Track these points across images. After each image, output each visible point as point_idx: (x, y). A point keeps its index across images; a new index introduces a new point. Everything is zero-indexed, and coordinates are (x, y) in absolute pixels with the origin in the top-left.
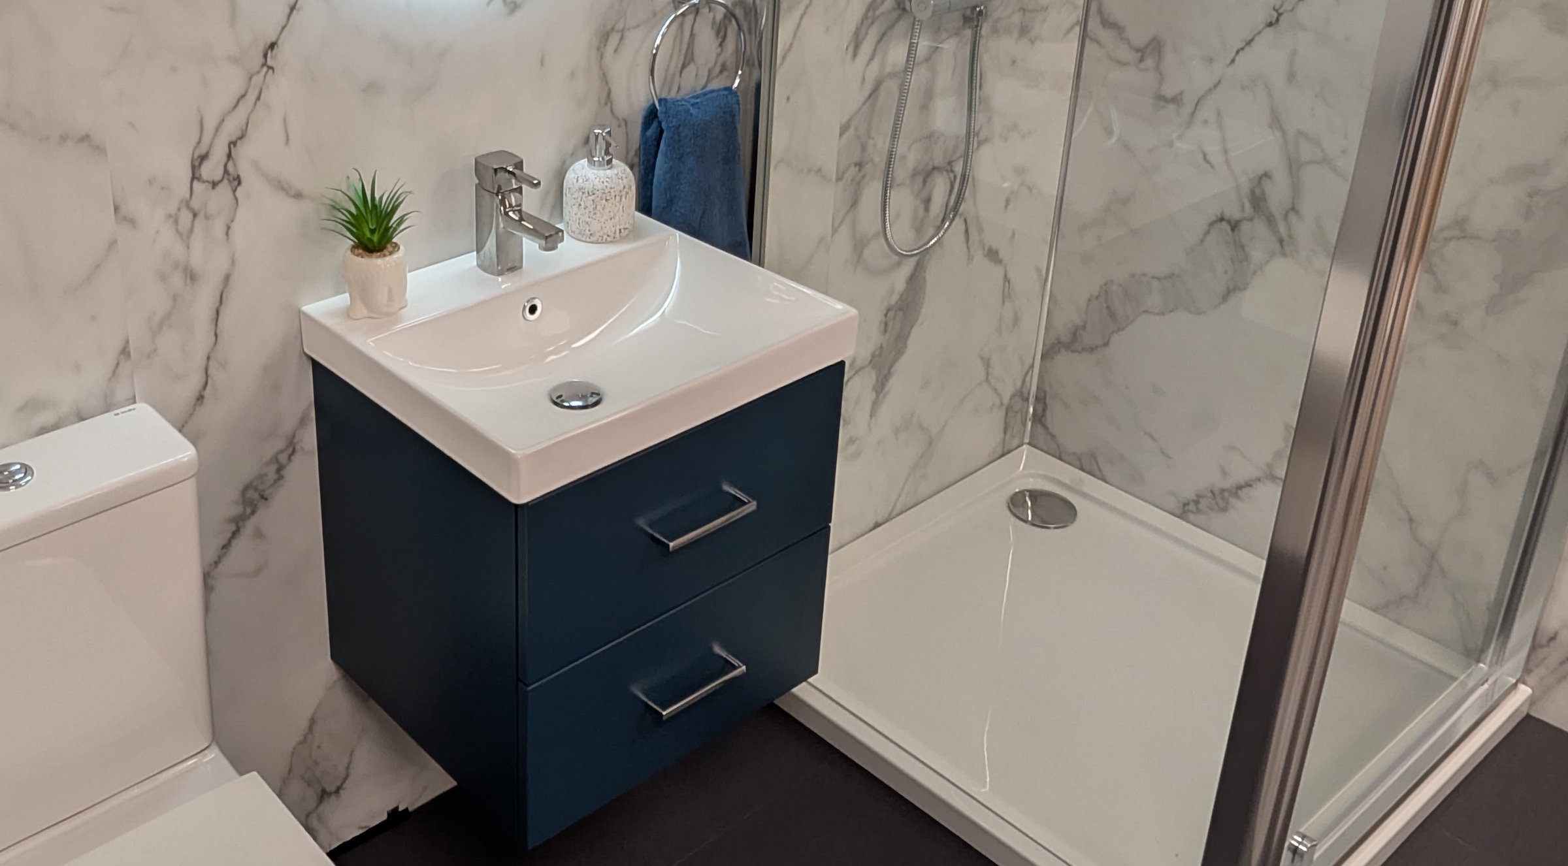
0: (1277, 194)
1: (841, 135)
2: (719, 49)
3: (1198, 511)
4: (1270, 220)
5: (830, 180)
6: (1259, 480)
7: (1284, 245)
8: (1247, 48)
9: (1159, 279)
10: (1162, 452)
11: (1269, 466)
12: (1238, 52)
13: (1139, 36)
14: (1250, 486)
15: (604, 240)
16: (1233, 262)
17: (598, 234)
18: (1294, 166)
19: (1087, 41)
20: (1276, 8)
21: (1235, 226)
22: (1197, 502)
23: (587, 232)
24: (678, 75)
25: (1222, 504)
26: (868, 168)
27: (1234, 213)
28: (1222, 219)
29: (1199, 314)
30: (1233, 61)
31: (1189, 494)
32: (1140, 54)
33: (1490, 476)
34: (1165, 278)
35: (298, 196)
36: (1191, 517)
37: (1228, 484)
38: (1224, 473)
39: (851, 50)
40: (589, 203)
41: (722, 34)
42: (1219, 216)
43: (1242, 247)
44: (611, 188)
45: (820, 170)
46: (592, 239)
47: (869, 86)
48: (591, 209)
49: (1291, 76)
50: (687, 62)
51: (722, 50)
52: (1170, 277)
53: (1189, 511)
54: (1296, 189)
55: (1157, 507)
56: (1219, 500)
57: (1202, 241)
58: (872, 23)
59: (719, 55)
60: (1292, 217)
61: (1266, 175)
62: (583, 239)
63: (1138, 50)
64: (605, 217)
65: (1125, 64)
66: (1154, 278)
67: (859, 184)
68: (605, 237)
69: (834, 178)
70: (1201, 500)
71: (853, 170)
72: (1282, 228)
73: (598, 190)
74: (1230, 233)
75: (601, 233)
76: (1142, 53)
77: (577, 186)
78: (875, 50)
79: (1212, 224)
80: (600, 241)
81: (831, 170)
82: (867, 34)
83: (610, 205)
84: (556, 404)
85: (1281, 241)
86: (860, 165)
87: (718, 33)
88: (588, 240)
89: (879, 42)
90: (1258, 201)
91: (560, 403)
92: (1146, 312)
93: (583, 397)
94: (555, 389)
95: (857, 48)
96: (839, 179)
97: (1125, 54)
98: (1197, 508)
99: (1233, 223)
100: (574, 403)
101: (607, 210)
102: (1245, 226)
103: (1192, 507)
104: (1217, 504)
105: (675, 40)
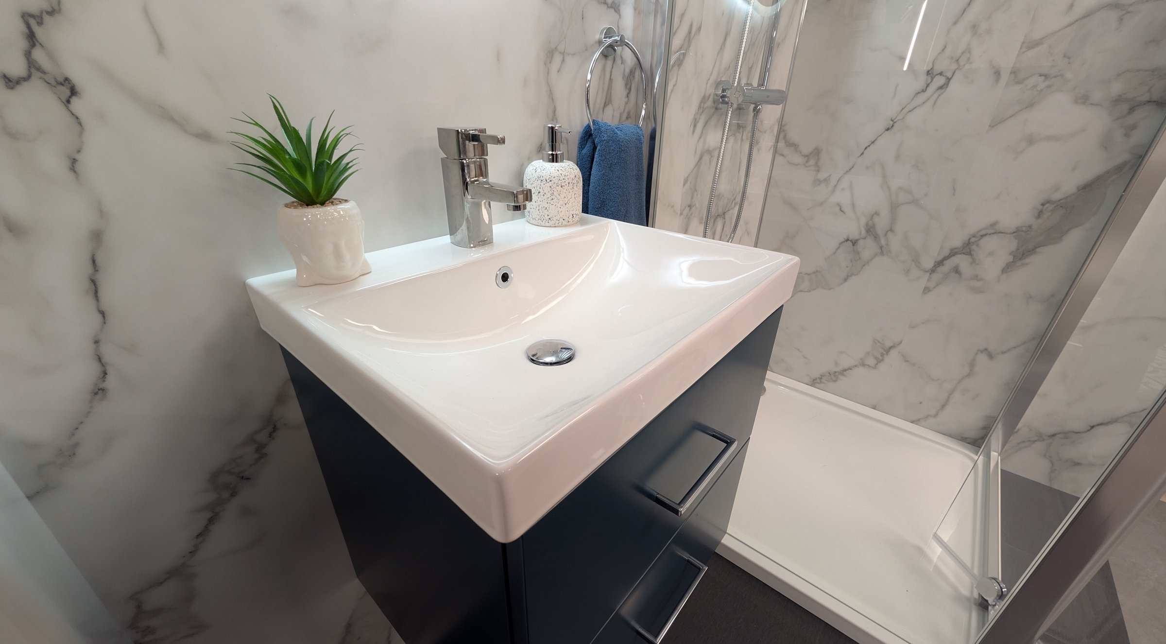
0: (881, 224)
1: (684, 185)
2: (627, 99)
3: (821, 382)
4: (876, 237)
5: (677, 213)
6: (856, 366)
7: (882, 251)
8: (872, 145)
9: (809, 274)
10: (804, 357)
11: (862, 359)
12: (866, 148)
13: (806, 149)
14: (851, 369)
15: (560, 224)
16: (851, 261)
17: (555, 218)
18: (894, 207)
19: (777, 155)
20: (893, 119)
21: (855, 243)
22: (821, 378)
23: (546, 216)
24: (602, 111)
25: (834, 378)
26: (693, 209)
27: (854, 235)
28: (848, 240)
29: (830, 289)
30: (862, 154)
31: (817, 375)
32: (806, 158)
33: (991, 356)
34: (813, 273)
35: (205, 136)
36: (817, 385)
37: (839, 369)
38: (837, 364)
39: (692, 127)
40: (547, 190)
41: (628, 86)
42: (846, 239)
43: (858, 253)
44: (565, 175)
45: (673, 207)
46: (551, 223)
47: (698, 157)
48: (549, 195)
49: (897, 157)
50: (607, 103)
51: (628, 99)
52: (815, 273)
53: (816, 383)
54: (894, 219)
55: (799, 381)
56: (832, 377)
57: (835, 253)
58: (702, 112)
59: (626, 103)
60: (890, 234)
61: (877, 214)
62: (543, 224)
63: (805, 156)
64: (561, 202)
65: (797, 165)
66: (806, 274)
67: (689, 218)
68: (561, 220)
69: (679, 213)
70: (823, 377)
71: (687, 209)
72: (883, 241)
73: (554, 177)
74: (852, 246)
75: (558, 217)
76: (808, 157)
77: (536, 175)
78: (702, 132)
79: (841, 243)
80: (556, 225)
81: (678, 208)
82: (700, 119)
83: (565, 191)
84: (532, 361)
85: (881, 248)
86: (690, 206)
87: (626, 85)
88: (547, 224)
89: (705, 126)
90: (870, 230)
91: (536, 360)
92: (801, 291)
93: (554, 353)
94: (530, 348)
95: (695, 126)
96: (681, 214)
97: (798, 159)
98: (820, 381)
99: (854, 242)
100: (548, 359)
101: (562, 196)
102: (861, 242)
103: (818, 381)
104: (832, 379)
105: (600, 78)
